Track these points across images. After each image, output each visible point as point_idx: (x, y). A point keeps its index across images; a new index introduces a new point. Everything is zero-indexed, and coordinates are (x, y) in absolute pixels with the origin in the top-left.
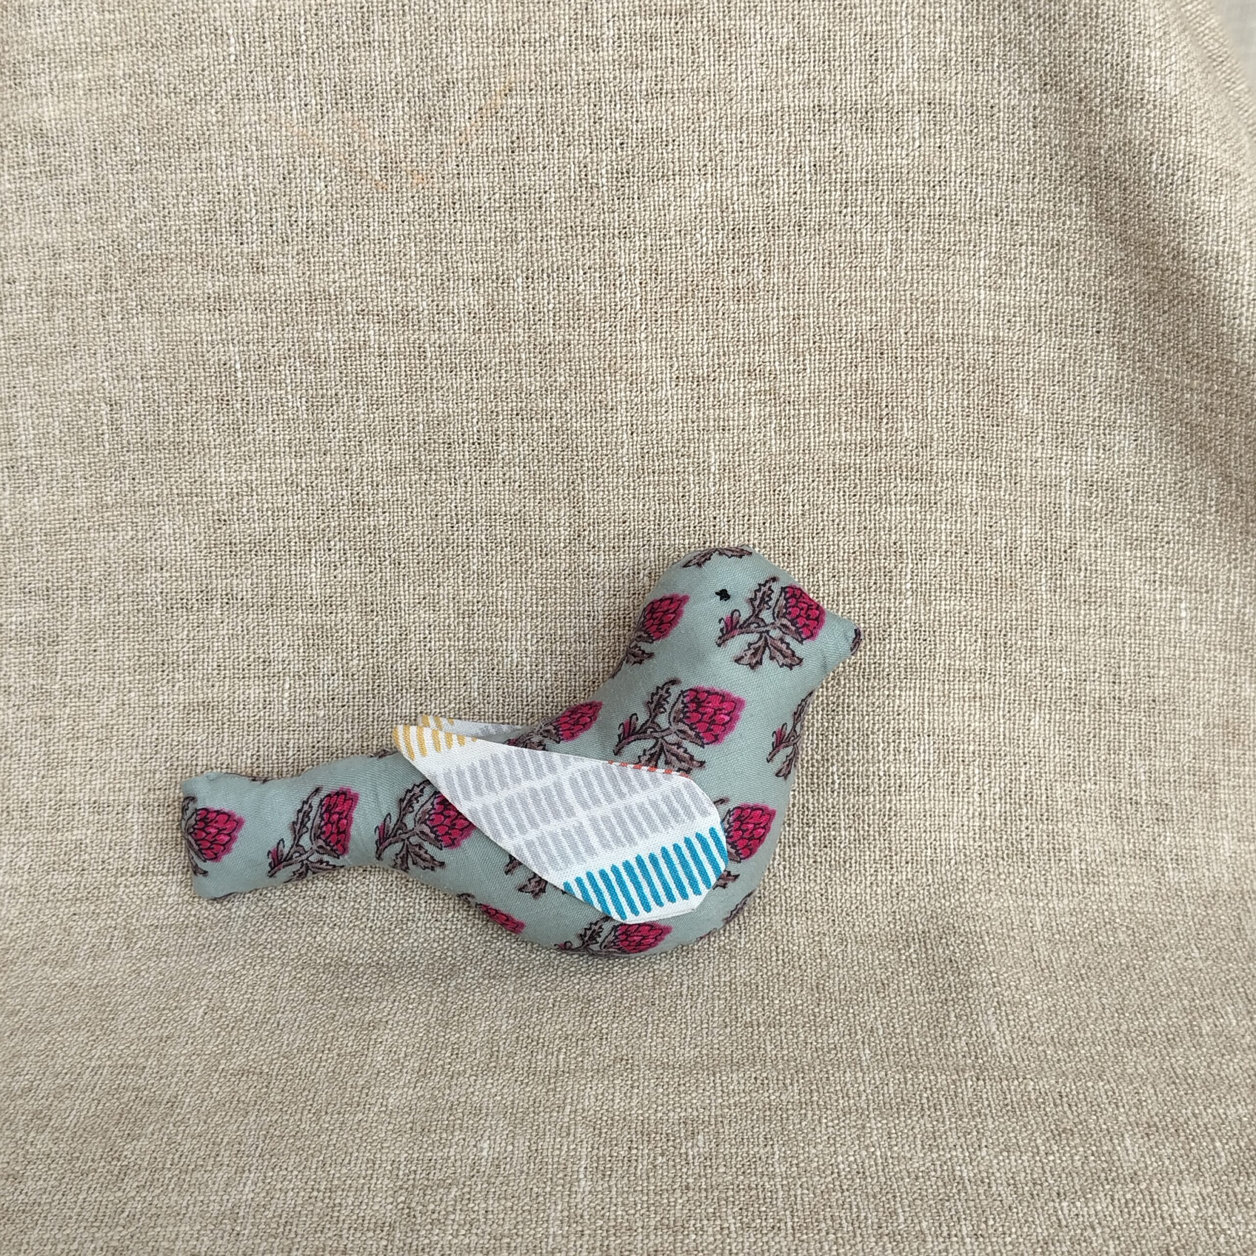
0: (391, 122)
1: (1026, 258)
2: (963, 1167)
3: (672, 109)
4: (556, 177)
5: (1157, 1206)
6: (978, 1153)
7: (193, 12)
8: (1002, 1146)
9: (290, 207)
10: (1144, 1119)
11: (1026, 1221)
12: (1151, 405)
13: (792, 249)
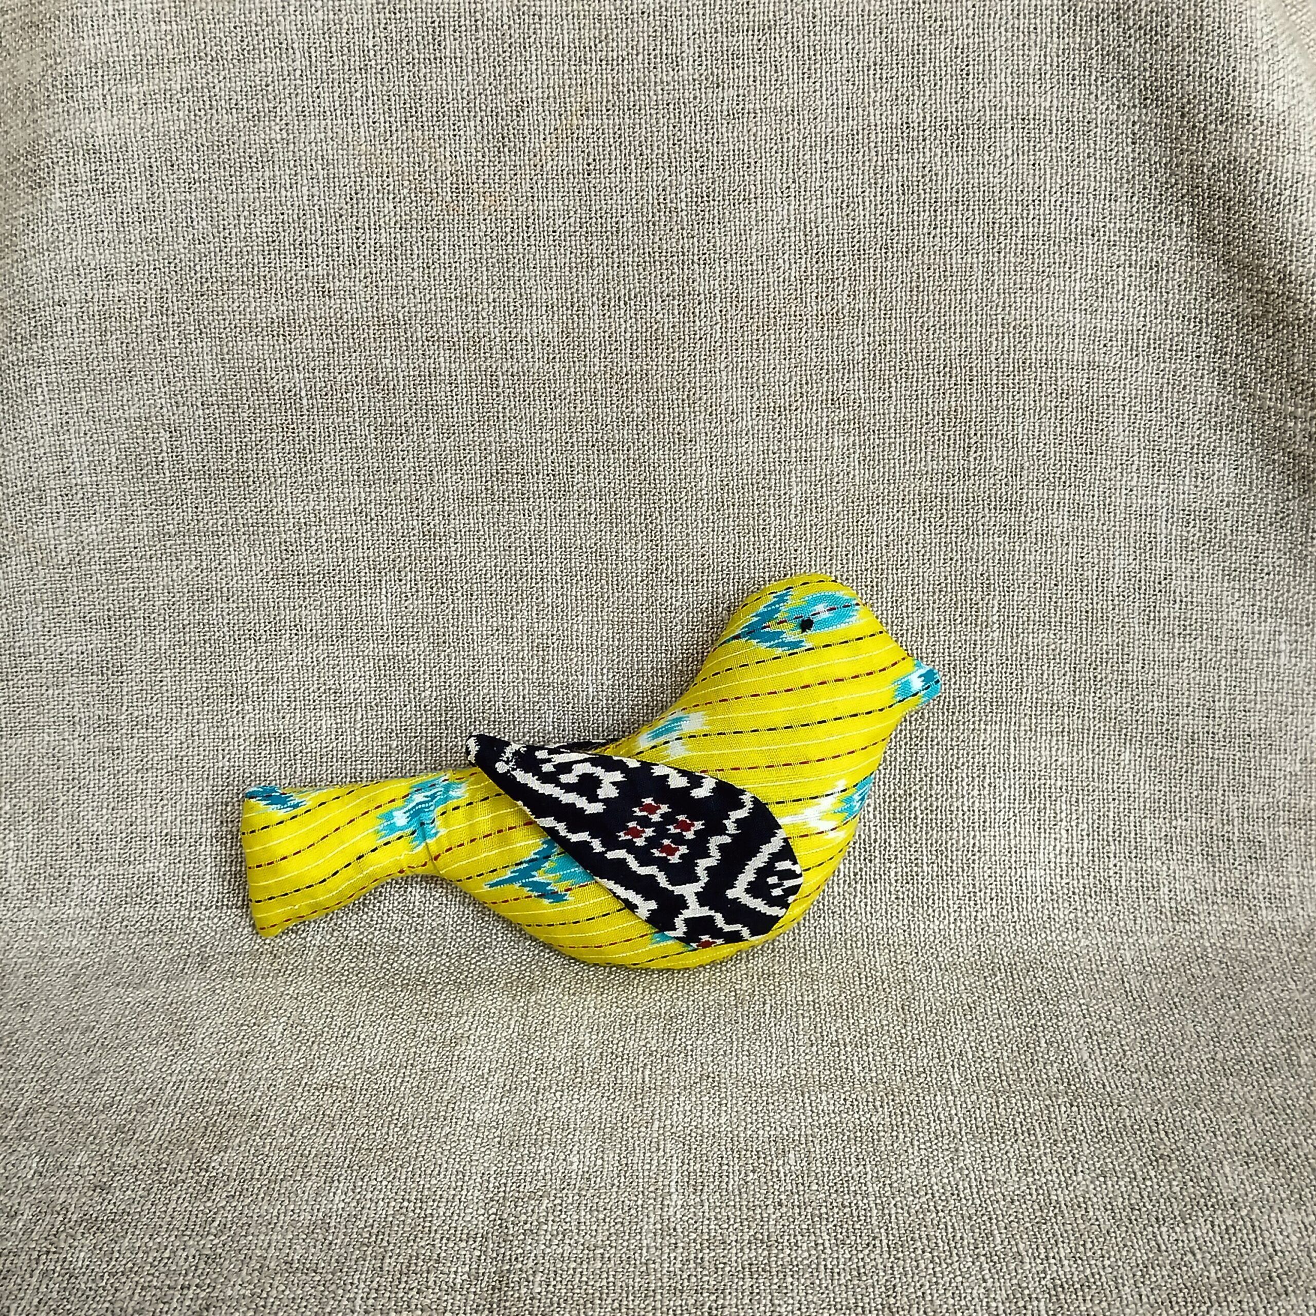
0: (463, 141)
1: (1124, 280)
2: (1059, 1192)
3: (754, 130)
4: (634, 201)
5: (1258, 1232)
6: (1074, 1178)
7: (256, 25)
8: (1099, 1172)
9: (357, 228)
10: (1243, 1148)
11: (1125, 1246)
12: (1253, 433)
13: (878, 273)
